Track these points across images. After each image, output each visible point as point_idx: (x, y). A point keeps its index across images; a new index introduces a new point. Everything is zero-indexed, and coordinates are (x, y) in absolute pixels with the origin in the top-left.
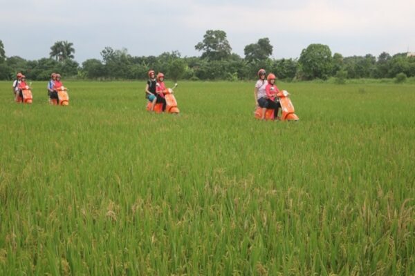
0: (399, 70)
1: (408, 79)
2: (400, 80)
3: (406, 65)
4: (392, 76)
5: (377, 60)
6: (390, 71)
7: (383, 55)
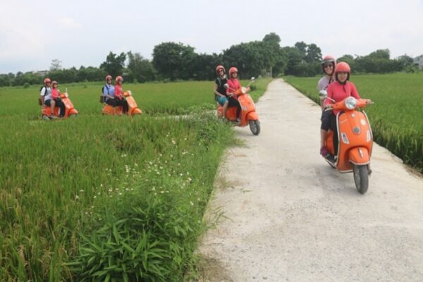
0: (26, 81)
1: (31, 86)
2: (26, 87)
3: (30, 78)
4: (22, 84)
5: (16, 76)
6: (21, 82)
7: (19, 73)
